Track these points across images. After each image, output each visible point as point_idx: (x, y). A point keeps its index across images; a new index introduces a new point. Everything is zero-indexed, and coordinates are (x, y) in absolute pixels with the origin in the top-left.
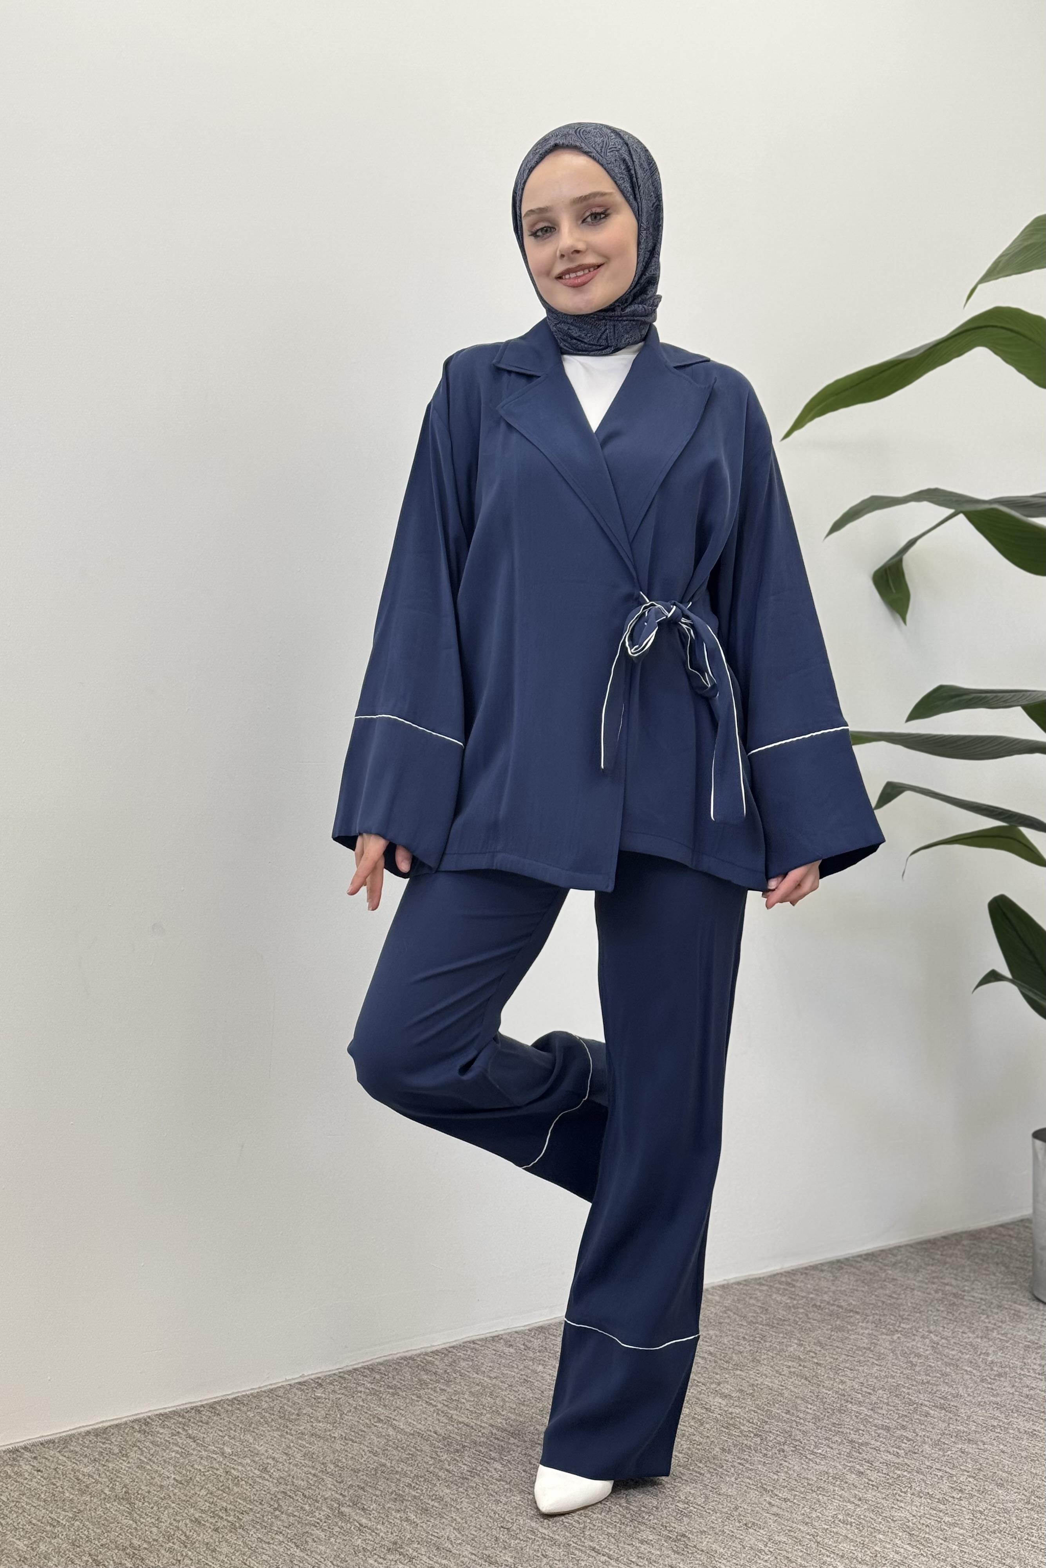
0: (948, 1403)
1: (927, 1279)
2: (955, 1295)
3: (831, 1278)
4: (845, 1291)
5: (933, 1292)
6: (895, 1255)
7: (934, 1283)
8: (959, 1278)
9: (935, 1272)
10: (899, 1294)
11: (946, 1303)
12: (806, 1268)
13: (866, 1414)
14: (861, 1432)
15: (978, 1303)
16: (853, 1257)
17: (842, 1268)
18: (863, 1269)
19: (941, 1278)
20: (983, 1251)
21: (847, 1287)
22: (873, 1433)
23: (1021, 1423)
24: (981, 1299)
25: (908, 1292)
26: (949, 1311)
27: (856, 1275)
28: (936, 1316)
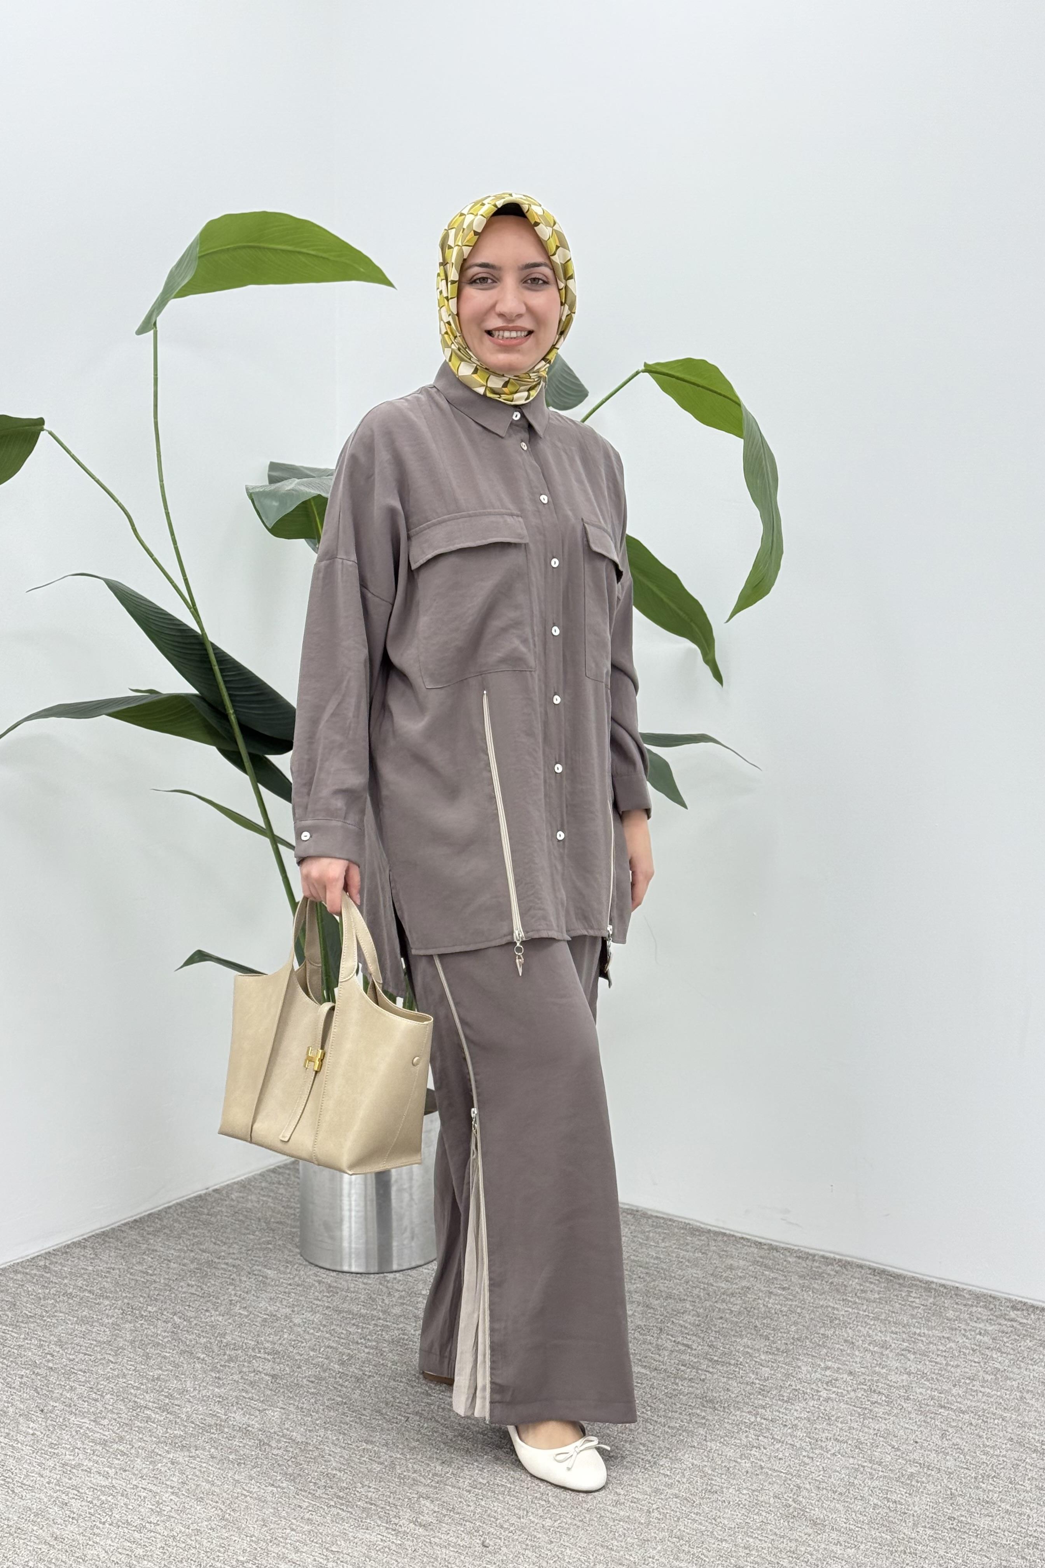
0: (172, 1401)
1: (187, 1247)
2: (210, 1264)
3: (92, 1256)
5: (189, 1262)
7: (191, 1251)
8: (218, 1242)
9: (194, 1236)
10: (155, 1269)
11: (198, 1275)
12: (68, 1246)
13: (88, 1428)
14: (76, 1450)
15: (230, 1271)
16: (119, 1226)
18: (126, 1240)
19: (200, 1243)
20: (249, 1205)
21: (105, 1265)
22: (89, 1451)
23: (238, 1417)
24: (234, 1266)
25: (164, 1265)
26: (199, 1284)
27: (116, 1248)
28: (184, 1293)
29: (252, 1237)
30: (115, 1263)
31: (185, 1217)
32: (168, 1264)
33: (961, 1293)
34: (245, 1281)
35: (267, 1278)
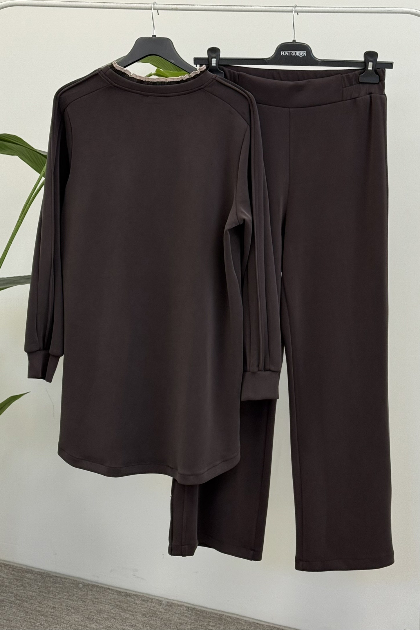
33: (240, 622)
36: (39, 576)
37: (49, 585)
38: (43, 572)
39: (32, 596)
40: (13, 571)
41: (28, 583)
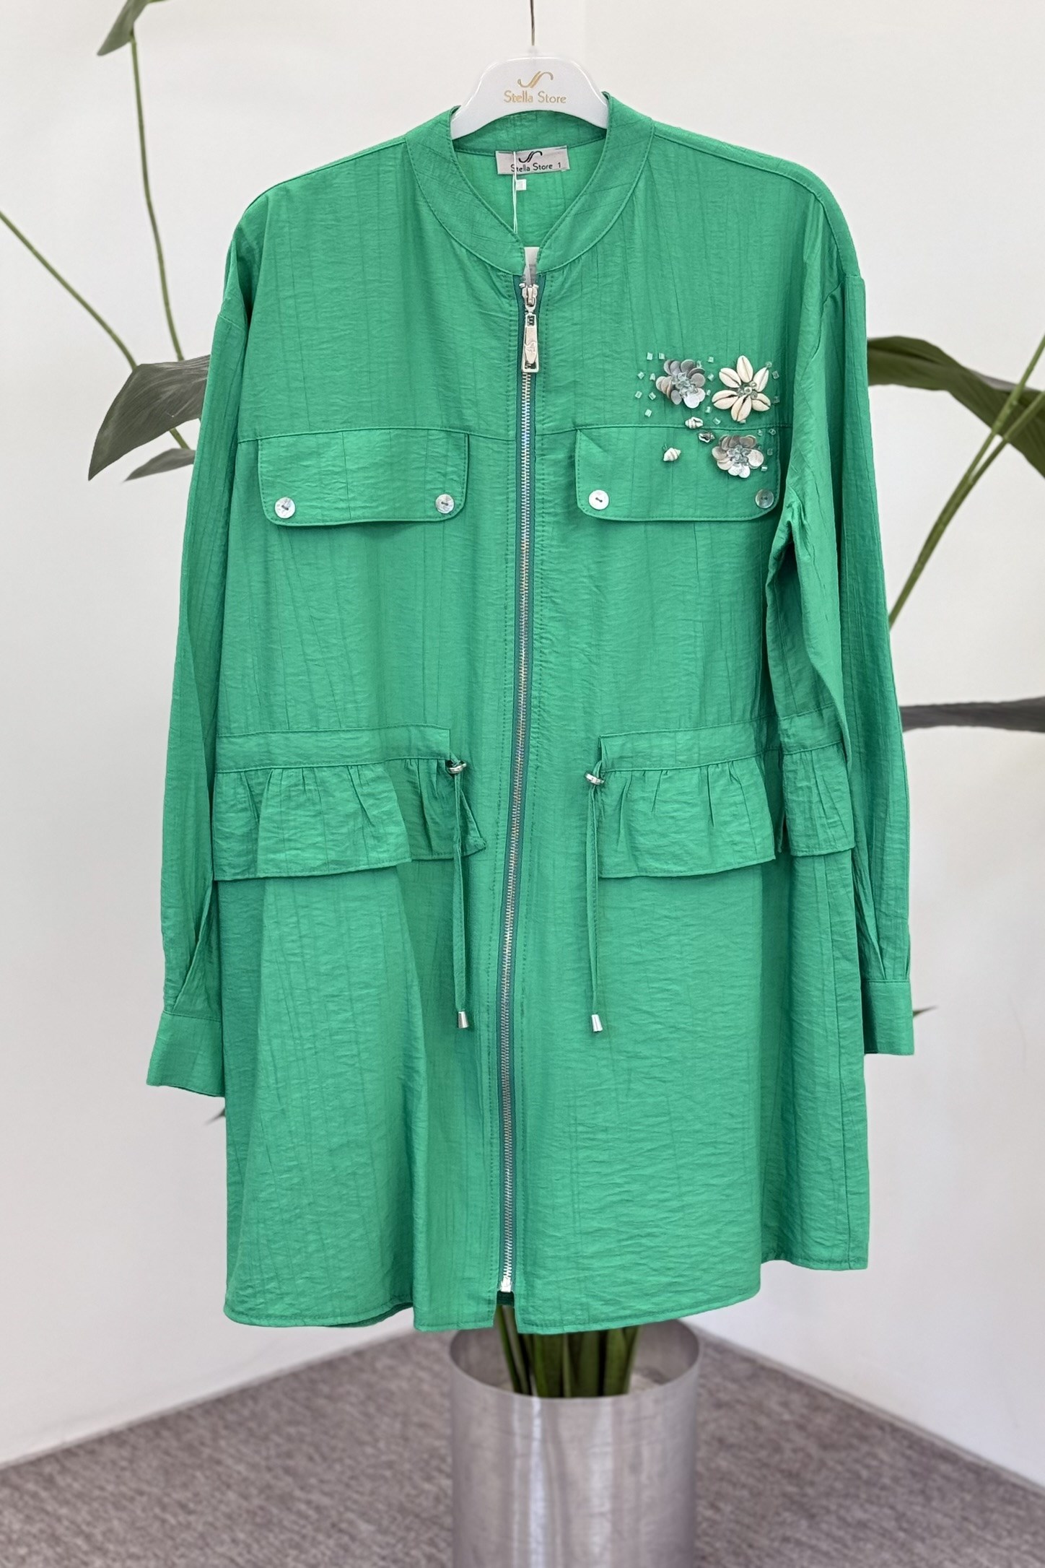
1: (267, 1458)
2: (285, 1500)
3: (124, 1464)
4: (123, 1496)
5: (254, 1491)
6: (255, 1399)
7: (269, 1469)
8: (317, 1457)
9: (289, 1438)
10: (200, 1502)
11: (258, 1520)
12: (101, 1440)
15: (306, 1517)
16: (190, 1409)
17: (157, 1434)
18: (188, 1437)
19: (289, 1455)
20: (393, 1386)
21: (133, 1485)
24: (318, 1509)
25: (217, 1494)
26: (249, 1541)
27: (167, 1453)
28: (222, 1555)
29: (369, 1450)
30: (149, 1483)
31: (294, 1399)
32: (223, 1493)
34: (320, 1543)
35: (353, 1538)
36: (971, 1476)
37: (992, 1505)
38: (983, 1464)
39: (940, 1528)
40: (910, 1447)
41: (939, 1489)
